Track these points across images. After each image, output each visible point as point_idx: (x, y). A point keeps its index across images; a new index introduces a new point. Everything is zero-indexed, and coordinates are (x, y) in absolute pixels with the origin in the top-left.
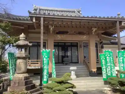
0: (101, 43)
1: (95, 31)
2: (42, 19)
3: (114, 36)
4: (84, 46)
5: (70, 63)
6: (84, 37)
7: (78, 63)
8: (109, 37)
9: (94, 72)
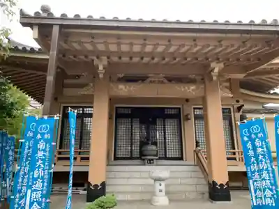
0: (239, 109)
1: (220, 75)
2: (56, 30)
3: (272, 92)
4: (197, 117)
5: (160, 158)
6: (191, 90)
7: (181, 158)
8: (262, 95)
9: (222, 185)
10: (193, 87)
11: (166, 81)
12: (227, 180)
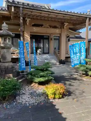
0: (68, 37)
3: (78, 31)
5: (43, 53)
7: (49, 53)
8: (75, 32)
9: (63, 60)
10: (58, 30)
11: (49, 27)
12: (65, 59)
